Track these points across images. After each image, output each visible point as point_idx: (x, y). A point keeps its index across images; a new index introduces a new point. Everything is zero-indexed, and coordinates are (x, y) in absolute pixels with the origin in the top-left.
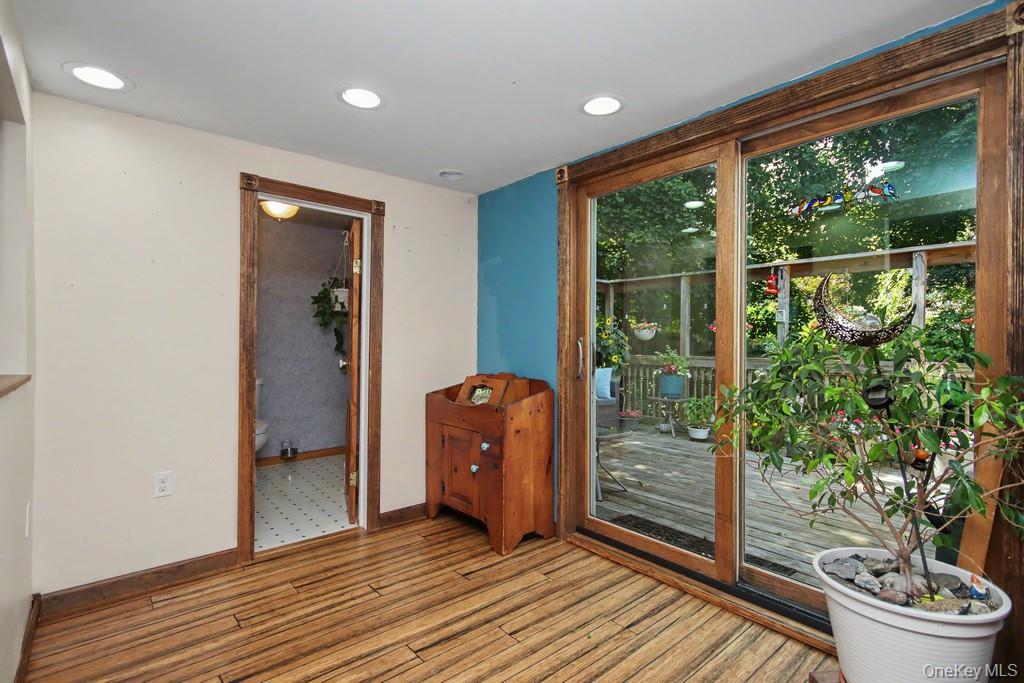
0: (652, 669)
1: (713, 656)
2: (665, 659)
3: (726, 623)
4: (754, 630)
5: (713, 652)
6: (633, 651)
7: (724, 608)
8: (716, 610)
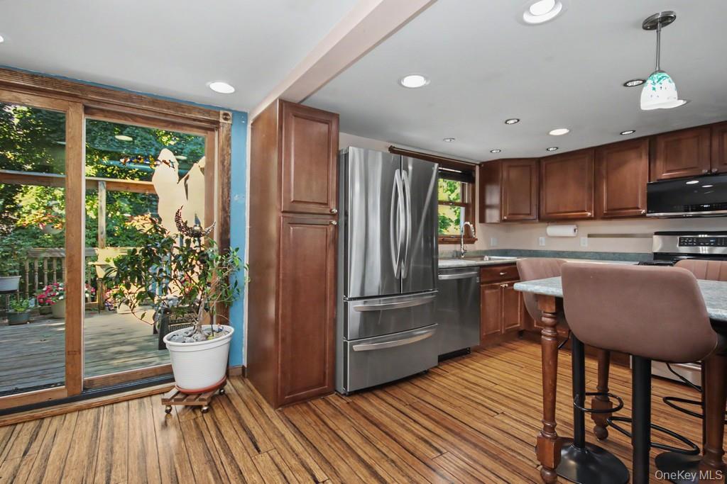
0: (71, 456)
1: (100, 429)
2: (74, 448)
3: (90, 415)
4: (107, 408)
5: (97, 428)
6: (47, 460)
7: (80, 410)
8: (76, 413)
